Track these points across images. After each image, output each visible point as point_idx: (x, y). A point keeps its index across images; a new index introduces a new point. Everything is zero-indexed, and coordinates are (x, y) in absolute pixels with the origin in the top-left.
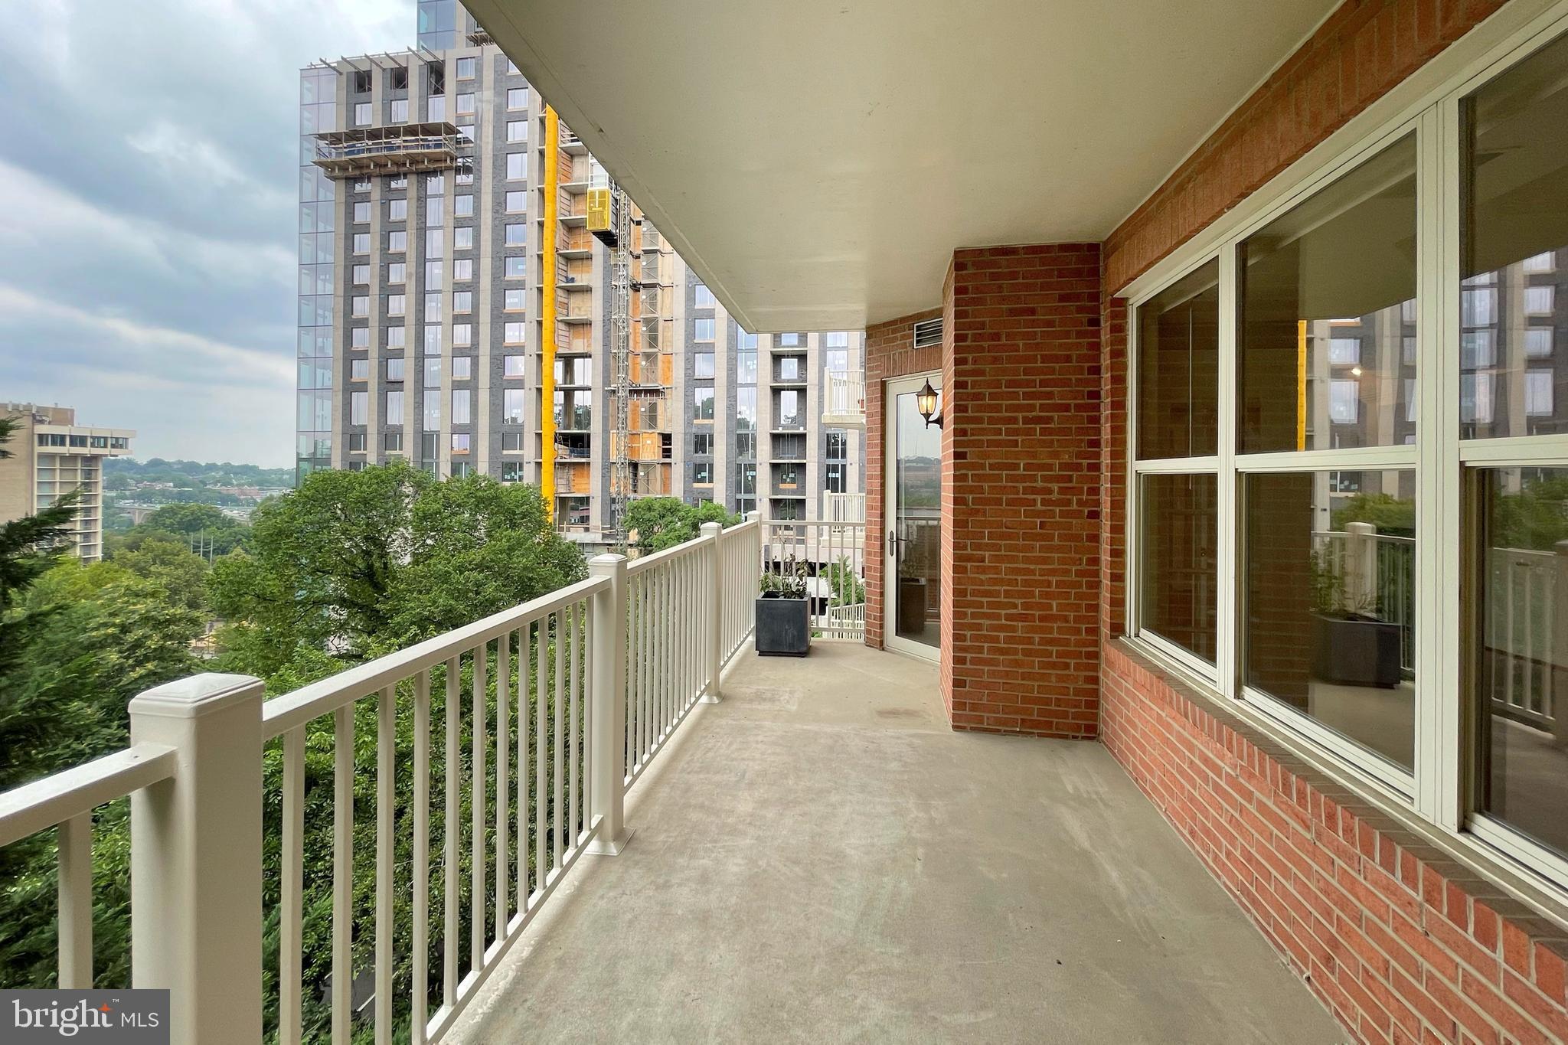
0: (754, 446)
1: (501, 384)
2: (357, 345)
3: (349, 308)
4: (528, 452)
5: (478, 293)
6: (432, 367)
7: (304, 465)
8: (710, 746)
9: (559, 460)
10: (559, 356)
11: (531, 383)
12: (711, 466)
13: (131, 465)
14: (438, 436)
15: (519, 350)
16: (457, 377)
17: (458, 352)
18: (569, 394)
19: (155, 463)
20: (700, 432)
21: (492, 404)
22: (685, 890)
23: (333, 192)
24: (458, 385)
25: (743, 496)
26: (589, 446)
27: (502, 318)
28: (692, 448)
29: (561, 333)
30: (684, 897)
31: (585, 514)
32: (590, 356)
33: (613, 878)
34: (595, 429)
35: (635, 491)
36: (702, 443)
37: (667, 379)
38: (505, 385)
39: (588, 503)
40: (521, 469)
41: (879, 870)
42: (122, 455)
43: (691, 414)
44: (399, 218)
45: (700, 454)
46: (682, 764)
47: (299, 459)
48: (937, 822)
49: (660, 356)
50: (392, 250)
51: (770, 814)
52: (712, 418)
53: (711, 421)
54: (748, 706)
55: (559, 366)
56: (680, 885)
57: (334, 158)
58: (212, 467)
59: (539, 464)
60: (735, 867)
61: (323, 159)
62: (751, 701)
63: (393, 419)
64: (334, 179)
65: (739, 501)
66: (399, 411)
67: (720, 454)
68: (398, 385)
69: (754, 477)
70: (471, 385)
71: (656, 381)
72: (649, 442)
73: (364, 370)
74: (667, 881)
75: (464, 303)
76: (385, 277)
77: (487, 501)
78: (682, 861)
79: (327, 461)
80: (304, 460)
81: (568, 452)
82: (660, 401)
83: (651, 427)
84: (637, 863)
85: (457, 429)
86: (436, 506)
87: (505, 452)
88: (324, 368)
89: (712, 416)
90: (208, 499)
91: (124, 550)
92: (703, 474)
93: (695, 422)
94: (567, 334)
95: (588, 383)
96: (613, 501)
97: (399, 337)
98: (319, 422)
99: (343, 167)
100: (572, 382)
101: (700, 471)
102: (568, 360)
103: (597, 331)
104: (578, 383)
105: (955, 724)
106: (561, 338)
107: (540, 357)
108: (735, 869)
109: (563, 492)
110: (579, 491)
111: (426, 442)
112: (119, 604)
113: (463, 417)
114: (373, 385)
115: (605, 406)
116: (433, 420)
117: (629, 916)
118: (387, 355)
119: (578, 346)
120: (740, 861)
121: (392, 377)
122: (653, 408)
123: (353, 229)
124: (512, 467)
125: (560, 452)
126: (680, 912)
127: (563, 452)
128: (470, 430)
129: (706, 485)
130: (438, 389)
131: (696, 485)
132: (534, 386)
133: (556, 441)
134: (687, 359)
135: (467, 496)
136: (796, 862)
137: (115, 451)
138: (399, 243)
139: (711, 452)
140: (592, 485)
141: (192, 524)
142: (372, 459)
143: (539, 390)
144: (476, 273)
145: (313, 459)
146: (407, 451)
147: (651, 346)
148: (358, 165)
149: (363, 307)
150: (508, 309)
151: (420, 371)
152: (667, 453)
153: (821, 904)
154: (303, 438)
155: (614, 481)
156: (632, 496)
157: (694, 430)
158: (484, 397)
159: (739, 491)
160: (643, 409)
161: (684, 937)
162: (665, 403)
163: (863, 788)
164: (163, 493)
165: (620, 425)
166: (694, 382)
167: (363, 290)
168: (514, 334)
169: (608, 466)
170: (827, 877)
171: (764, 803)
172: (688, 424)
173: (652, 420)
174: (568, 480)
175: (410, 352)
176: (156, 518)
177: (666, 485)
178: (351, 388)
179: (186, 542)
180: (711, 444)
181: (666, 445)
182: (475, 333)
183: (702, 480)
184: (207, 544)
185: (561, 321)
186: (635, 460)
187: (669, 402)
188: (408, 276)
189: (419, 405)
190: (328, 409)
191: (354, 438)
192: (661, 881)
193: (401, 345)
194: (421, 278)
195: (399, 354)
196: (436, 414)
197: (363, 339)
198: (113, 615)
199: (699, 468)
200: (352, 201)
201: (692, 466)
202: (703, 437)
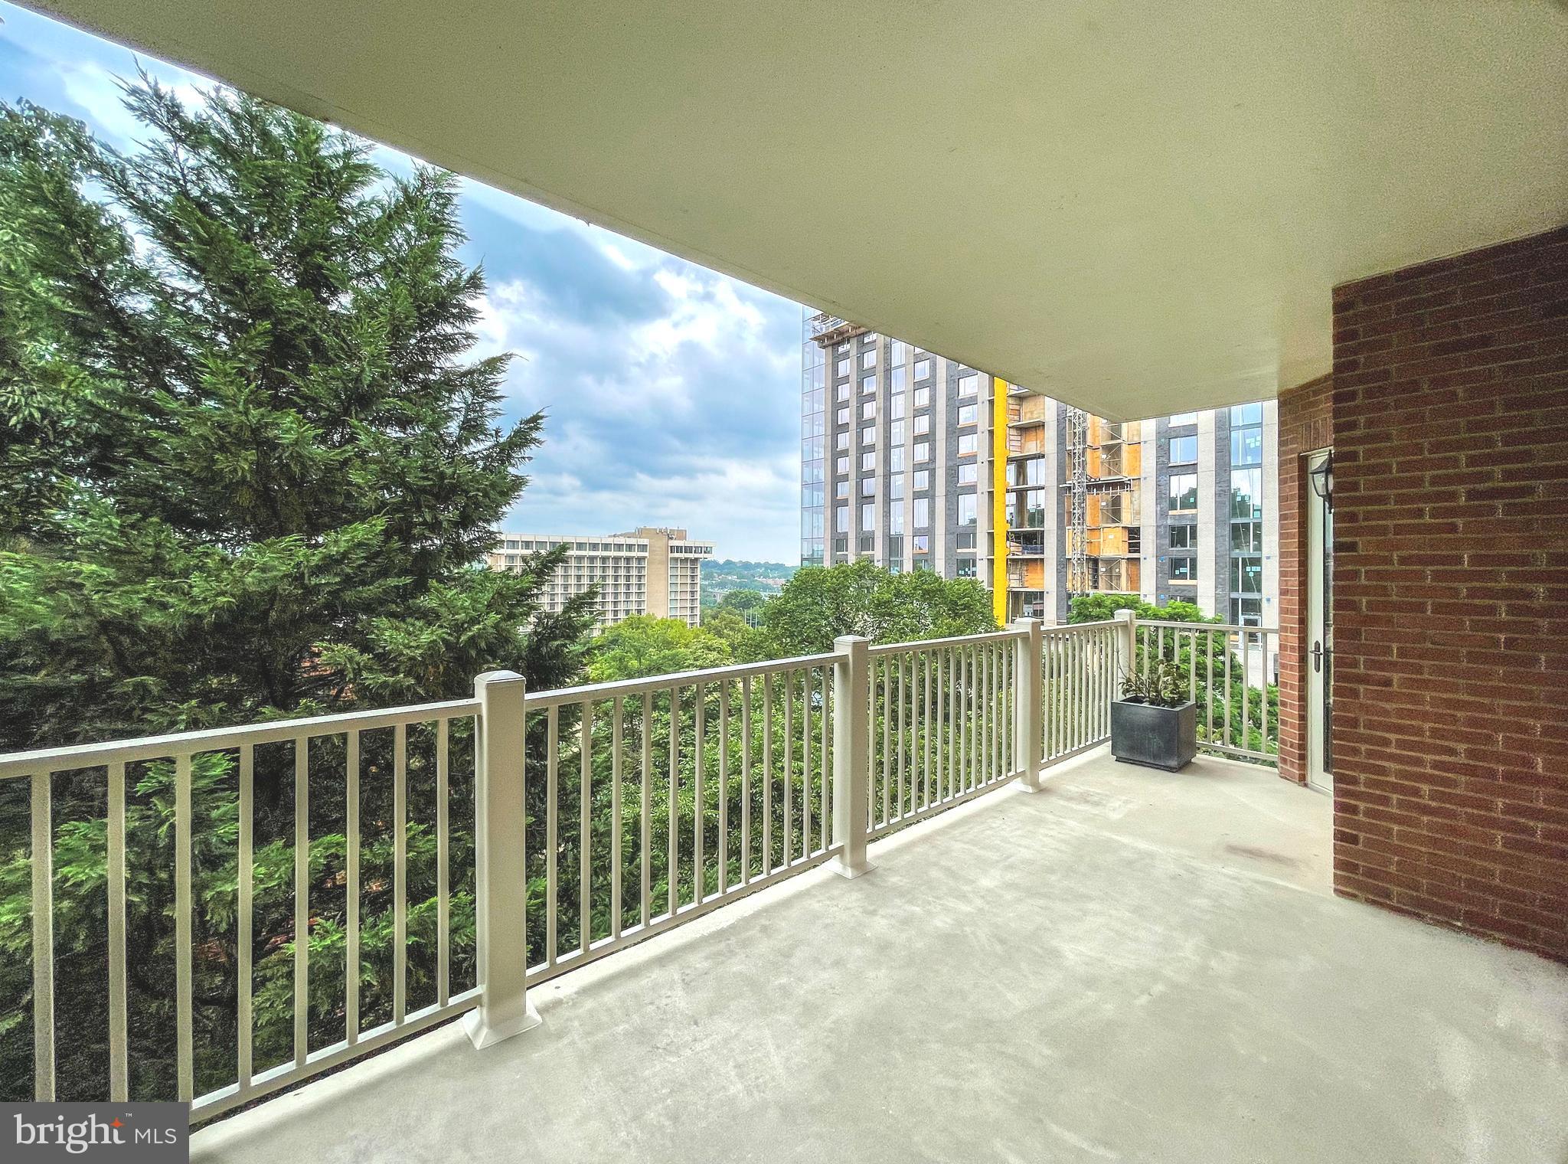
0: (1258, 537)
1: (955, 491)
2: (841, 471)
3: (835, 443)
4: (981, 550)
5: (935, 415)
6: (897, 481)
7: (806, 563)
8: (994, 825)
9: (1010, 557)
10: (1010, 460)
11: (983, 487)
12: (1194, 562)
13: (715, 564)
14: (902, 539)
15: (971, 459)
16: (917, 488)
17: (918, 467)
18: (1021, 495)
19: (728, 563)
20: (1177, 524)
21: (947, 509)
22: (884, 922)
23: (822, 356)
24: (918, 495)
25: (1240, 595)
26: (1042, 543)
27: (955, 432)
28: (1167, 541)
29: (1012, 438)
30: (880, 925)
31: (1038, 608)
32: (1043, 456)
33: (836, 892)
34: (1050, 525)
35: (1096, 588)
36: (1181, 534)
37: (1133, 469)
38: (959, 491)
39: (1042, 598)
40: (974, 565)
41: (1090, 982)
42: (710, 557)
43: (1166, 505)
44: (871, 365)
45: (1179, 548)
46: (956, 832)
47: (803, 559)
48: (1210, 972)
49: (1125, 447)
50: (865, 392)
51: (1009, 896)
52: (1196, 507)
53: (1193, 511)
54: (1062, 802)
55: (1012, 468)
56: (883, 916)
57: (824, 331)
58: (758, 565)
59: (991, 562)
60: (942, 922)
61: (817, 334)
62: (1070, 799)
63: (867, 527)
64: (824, 347)
65: (1234, 602)
66: (872, 518)
67: (1206, 547)
68: (870, 499)
69: (1258, 574)
70: (929, 494)
71: (1120, 471)
72: (1111, 537)
73: (846, 490)
74: (875, 911)
75: (923, 425)
76: (860, 413)
77: (931, 592)
78: (898, 901)
79: (821, 560)
80: (806, 559)
81: (1021, 549)
82: (1125, 496)
83: (1114, 521)
84: (861, 889)
85: (917, 532)
86: (887, 596)
87: (959, 551)
88: (818, 490)
89: (1194, 506)
90: (756, 586)
91: (710, 619)
92: (1182, 570)
93: (1171, 513)
94: (1019, 438)
95: (1041, 483)
96: (1070, 596)
97: (871, 461)
98: (815, 530)
99: (830, 336)
100: (1025, 482)
101: (1178, 566)
102: (1020, 463)
103: (1051, 433)
104: (1030, 484)
105: (1339, 887)
106: (1012, 443)
107: (991, 463)
108: (939, 924)
109: (1015, 585)
110: (1032, 586)
111: (893, 544)
112: (699, 653)
113: (923, 522)
114: (852, 501)
115: (1060, 503)
116: (899, 524)
117: (829, 921)
118: (863, 475)
119: (1031, 448)
120: (949, 920)
121: (865, 493)
122: (1116, 502)
123: (837, 382)
124: (966, 564)
125: (1012, 549)
126: (869, 934)
127: (1016, 550)
128: (929, 532)
129: (1189, 582)
130: (902, 499)
131: (1172, 582)
132: (986, 489)
133: (1008, 539)
134: (1159, 447)
135: (915, 589)
136: (1002, 942)
137: (706, 555)
138: (871, 386)
139: (1194, 545)
140: (1047, 580)
141: (746, 604)
142: (852, 559)
143: (991, 494)
144: (933, 399)
145: (811, 559)
146: (878, 553)
147: (1113, 438)
148: (840, 333)
149: (845, 440)
150: (962, 423)
151: (887, 486)
152: (1134, 547)
153: (1000, 982)
154: (805, 544)
155: (1070, 577)
156: (1091, 592)
157: (1170, 522)
158: (940, 503)
159: (1234, 588)
160: (1104, 504)
161: (858, 951)
162: (1132, 496)
163: (1137, 910)
164: (732, 583)
165: (1076, 522)
166: (1166, 469)
167: (844, 428)
168: (967, 445)
169: (1063, 563)
170: (1023, 965)
171: (1011, 886)
172: (1162, 515)
173: (1115, 511)
174: (1020, 575)
175: (880, 471)
176: (727, 599)
177: (1134, 581)
178: (837, 503)
179: (743, 616)
180: (1194, 536)
181: (1135, 538)
182: (933, 450)
183: (1183, 576)
184: (754, 618)
185: (1013, 427)
186: (1095, 555)
187: (1136, 494)
188: (878, 410)
189: (887, 514)
190: (822, 521)
191: (839, 542)
192: (871, 908)
193: (873, 467)
194: (887, 411)
195: (871, 474)
196: (901, 520)
197: (845, 465)
198: (696, 660)
199: (1177, 563)
200: (836, 359)
201: (1167, 561)
202: (1183, 529)
